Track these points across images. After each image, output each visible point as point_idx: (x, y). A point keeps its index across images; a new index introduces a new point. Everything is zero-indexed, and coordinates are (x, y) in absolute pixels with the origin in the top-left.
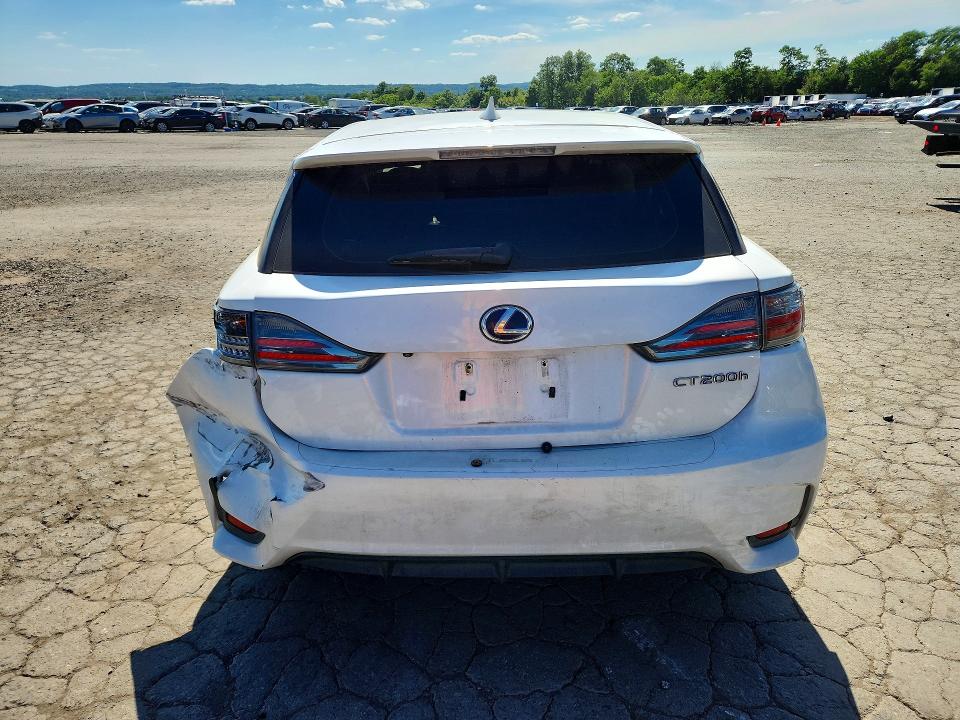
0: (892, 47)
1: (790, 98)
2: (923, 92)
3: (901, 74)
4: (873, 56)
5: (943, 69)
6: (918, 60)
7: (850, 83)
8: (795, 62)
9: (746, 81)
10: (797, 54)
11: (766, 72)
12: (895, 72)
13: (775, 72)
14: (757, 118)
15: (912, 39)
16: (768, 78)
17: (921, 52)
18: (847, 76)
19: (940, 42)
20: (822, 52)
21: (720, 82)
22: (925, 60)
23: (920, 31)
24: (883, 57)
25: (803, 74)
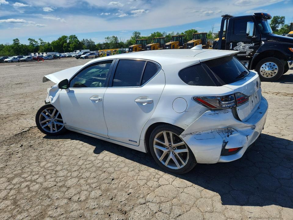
0: (60, 39)
1: (37, 54)
2: (72, 51)
3: (65, 47)
4: (56, 42)
5: (75, 45)
6: (68, 43)
7: (53, 49)
8: (34, 43)
9: (20, 49)
10: (34, 41)
11: (25, 46)
12: (63, 46)
13: (29, 46)
14: (35, 59)
15: (65, 38)
16: (27, 48)
17: (68, 41)
18: (51, 47)
19: (71, 38)
20: (41, 40)
21: (11, 49)
22: (69, 43)
23: (66, 36)
24: (59, 42)
25: (38, 47)
